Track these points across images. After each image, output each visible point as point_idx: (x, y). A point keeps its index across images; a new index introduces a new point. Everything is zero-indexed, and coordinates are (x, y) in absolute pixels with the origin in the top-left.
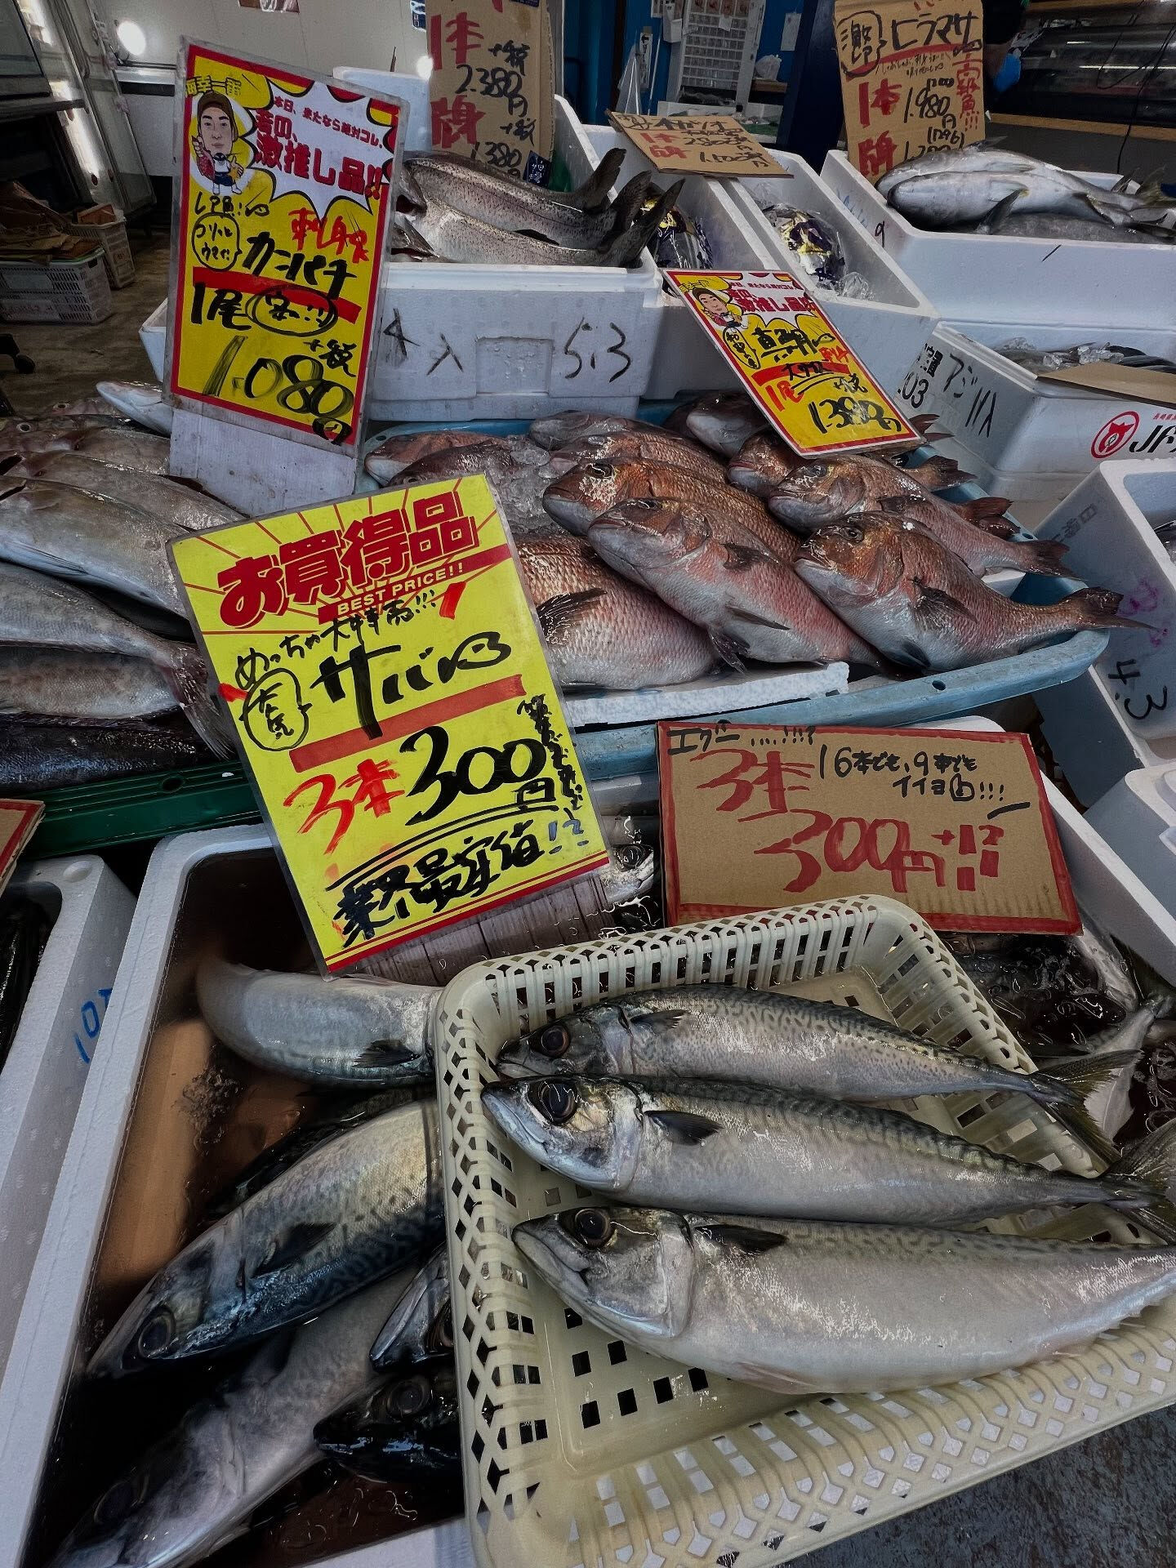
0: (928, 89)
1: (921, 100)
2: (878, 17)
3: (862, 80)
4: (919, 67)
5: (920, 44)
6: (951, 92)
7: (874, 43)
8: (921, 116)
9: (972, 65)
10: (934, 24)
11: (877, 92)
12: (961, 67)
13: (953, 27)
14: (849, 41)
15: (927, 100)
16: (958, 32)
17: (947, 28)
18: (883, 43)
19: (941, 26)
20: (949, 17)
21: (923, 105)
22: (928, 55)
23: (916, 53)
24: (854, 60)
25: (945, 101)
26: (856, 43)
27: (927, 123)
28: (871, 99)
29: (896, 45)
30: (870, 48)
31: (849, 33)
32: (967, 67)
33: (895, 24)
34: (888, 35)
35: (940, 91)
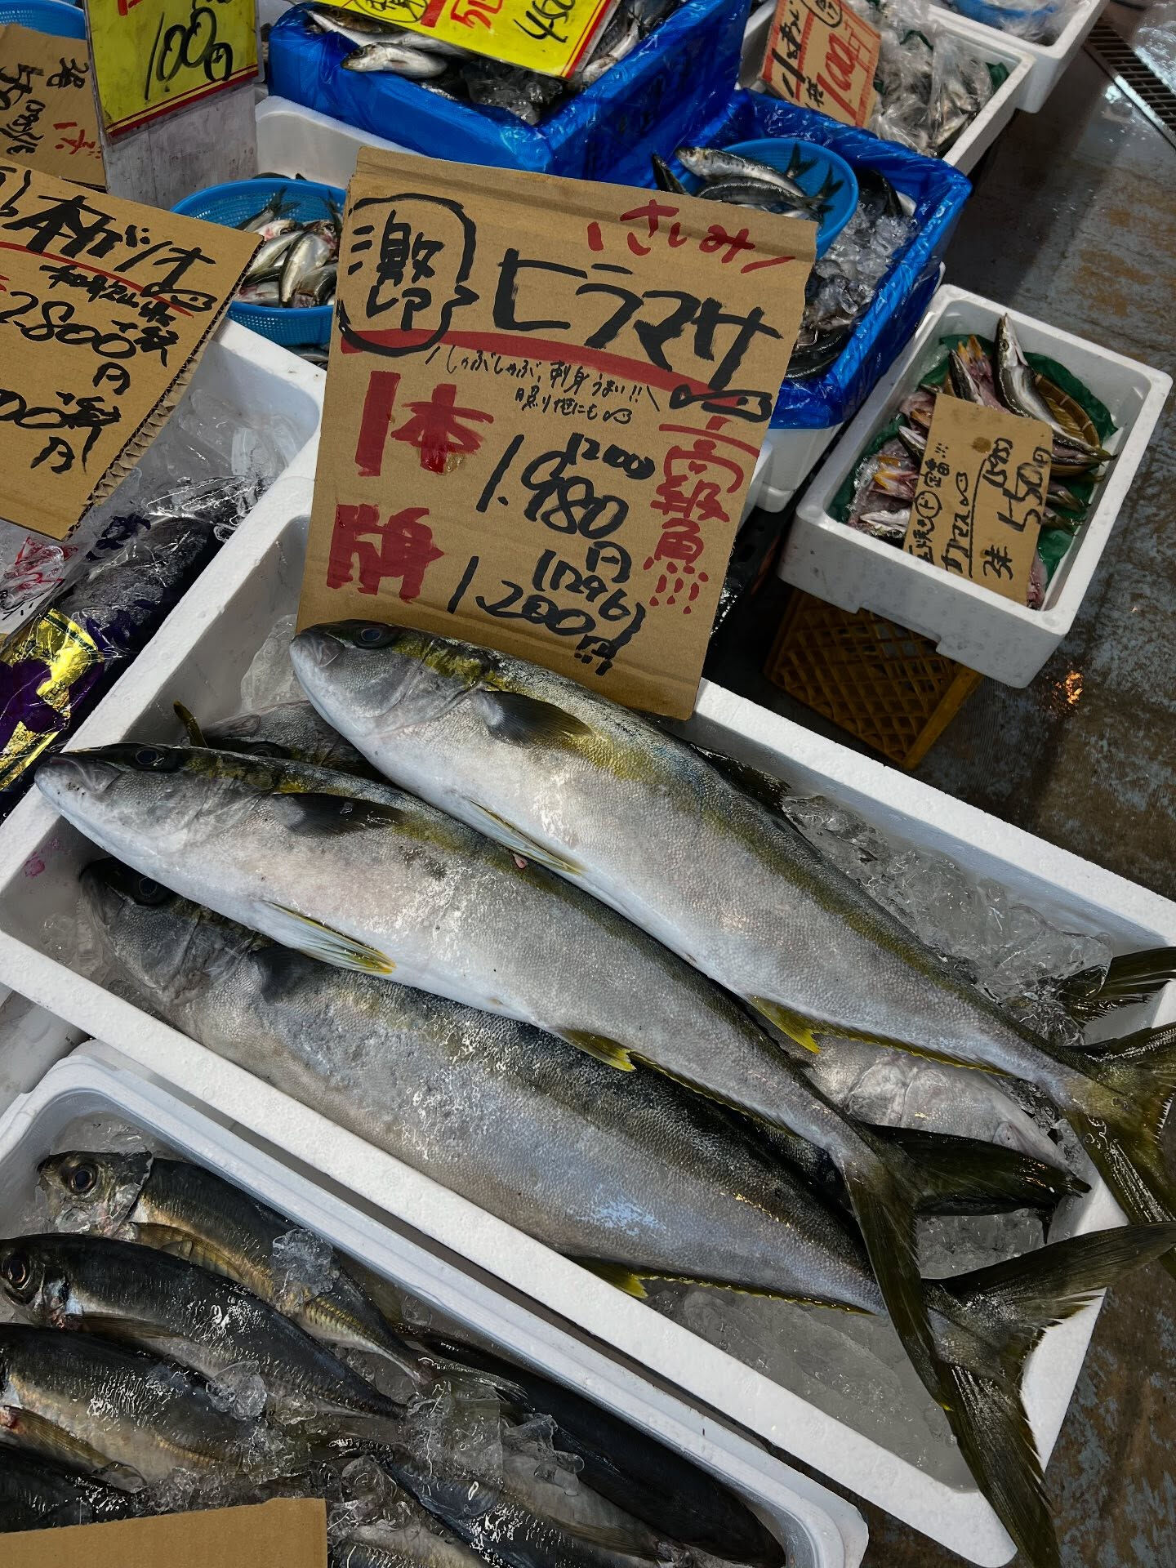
0: (568, 457)
1: (542, 475)
2: (470, 228)
3: (386, 364)
4: (558, 393)
5: (577, 337)
6: (641, 494)
7: (442, 287)
8: (530, 514)
9: (722, 450)
10: (632, 302)
11: (417, 407)
12: (687, 443)
13: (690, 330)
14: (372, 258)
15: (557, 484)
16: (703, 348)
17: (672, 327)
18: (467, 297)
19: (655, 312)
20: (688, 302)
21: (544, 490)
22: (592, 372)
23: (559, 355)
24: (373, 309)
25: (612, 509)
26: (389, 270)
27: (540, 538)
28: (401, 416)
29: (504, 311)
30: (426, 297)
31: (376, 237)
32: (703, 451)
33: (512, 263)
34: (485, 279)
35: (607, 480)
